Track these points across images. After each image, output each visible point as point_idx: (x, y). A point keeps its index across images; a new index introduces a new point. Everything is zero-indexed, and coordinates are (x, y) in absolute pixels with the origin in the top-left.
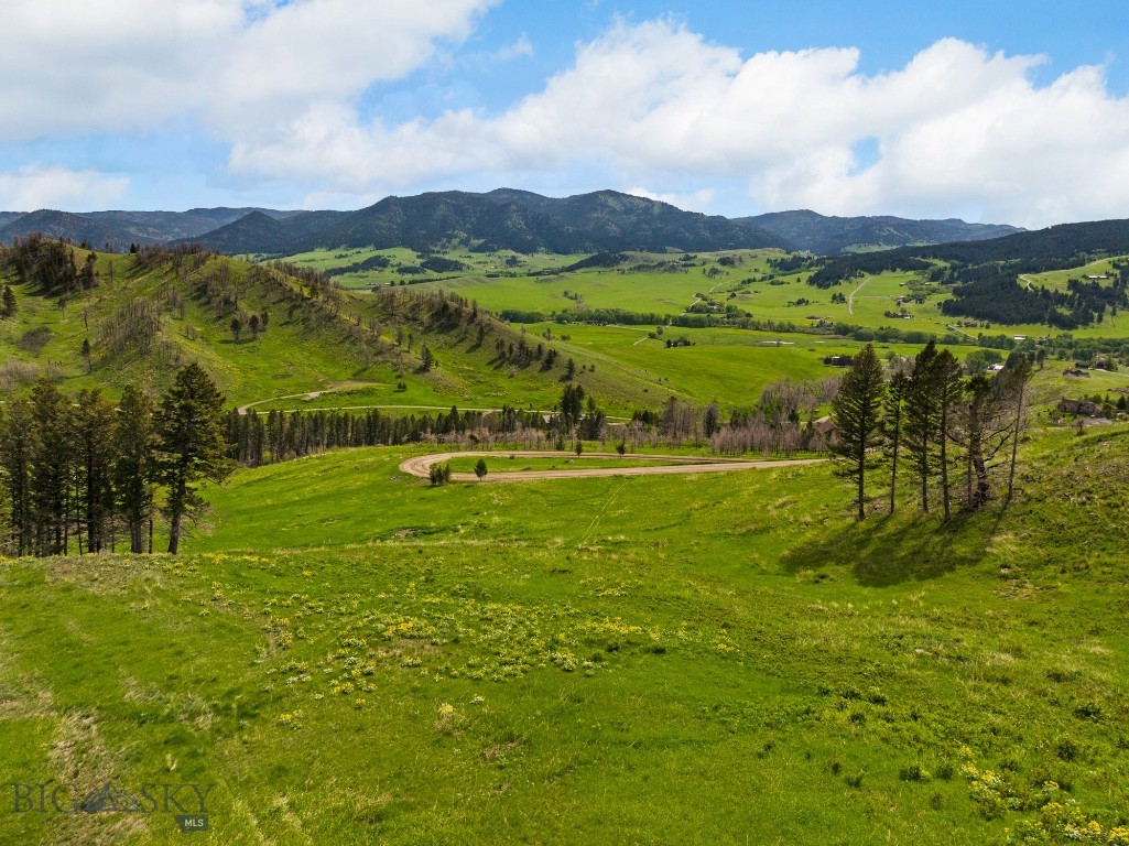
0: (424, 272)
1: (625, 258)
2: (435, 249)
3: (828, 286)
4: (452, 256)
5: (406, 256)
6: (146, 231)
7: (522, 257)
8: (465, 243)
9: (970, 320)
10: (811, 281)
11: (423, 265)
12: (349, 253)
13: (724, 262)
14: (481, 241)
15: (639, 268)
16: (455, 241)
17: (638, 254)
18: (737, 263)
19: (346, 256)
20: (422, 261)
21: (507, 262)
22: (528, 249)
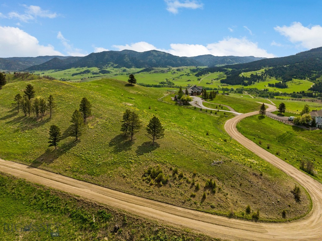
0: (99, 74)
1: (153, 69)
2: (104, 67)
3: (199, 76)
4: (108, 69)
5: (95, 69)
6: (25, 63)
7: (127, 69)
8: (112, 65)
9: (225, 84)
10: (196, 75)
11: (100, 72)
12: (80, 69)
13: (178, 70)
14: (117, 65)
15: (155, 72)
16: (110, 65)
17: (156, 68)
18: (181, 70)
19: (79, 70)
20: (100, 71)
21: (123, 71)
22: (129, 67)
